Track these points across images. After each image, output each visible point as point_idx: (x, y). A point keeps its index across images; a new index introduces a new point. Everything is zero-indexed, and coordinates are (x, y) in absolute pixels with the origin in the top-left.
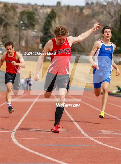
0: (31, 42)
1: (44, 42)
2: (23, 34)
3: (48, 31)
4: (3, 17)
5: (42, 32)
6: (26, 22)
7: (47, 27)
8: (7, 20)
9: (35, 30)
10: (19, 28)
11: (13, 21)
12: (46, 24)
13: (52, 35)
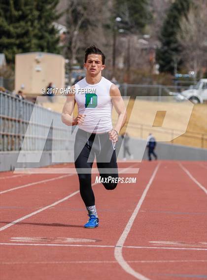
0: (137, 61)
1: (163, 60)
2: (121, 43)
3: (172, 38)
4: (80, 8)
5: (160, 39)
6: (127, 19)
7: (170, 30)
8: (88, 14)
9: (146, 36)
10: (114, 30)
11: (99, 17)
12: (168, 23)
13: (180, 45)
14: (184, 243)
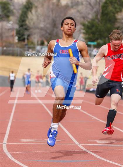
3: (24, 23)
5: (18, 24)
7: (23, 19)
12: (22, 15)
13: (28, 27)
14: (37, 140)
